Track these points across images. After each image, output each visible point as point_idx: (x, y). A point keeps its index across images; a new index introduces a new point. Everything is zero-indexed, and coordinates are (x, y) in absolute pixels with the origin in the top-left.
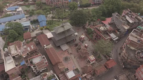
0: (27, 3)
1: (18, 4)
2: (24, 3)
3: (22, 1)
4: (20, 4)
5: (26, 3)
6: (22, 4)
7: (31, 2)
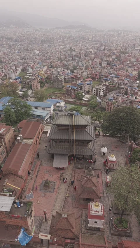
0: (79, 102)
1: (66, 100)
2: (74, 101)
3: (74, 99)
4: (69, 101)
5: (77, 102)
6: (71, 101)
7: (84, 102)
